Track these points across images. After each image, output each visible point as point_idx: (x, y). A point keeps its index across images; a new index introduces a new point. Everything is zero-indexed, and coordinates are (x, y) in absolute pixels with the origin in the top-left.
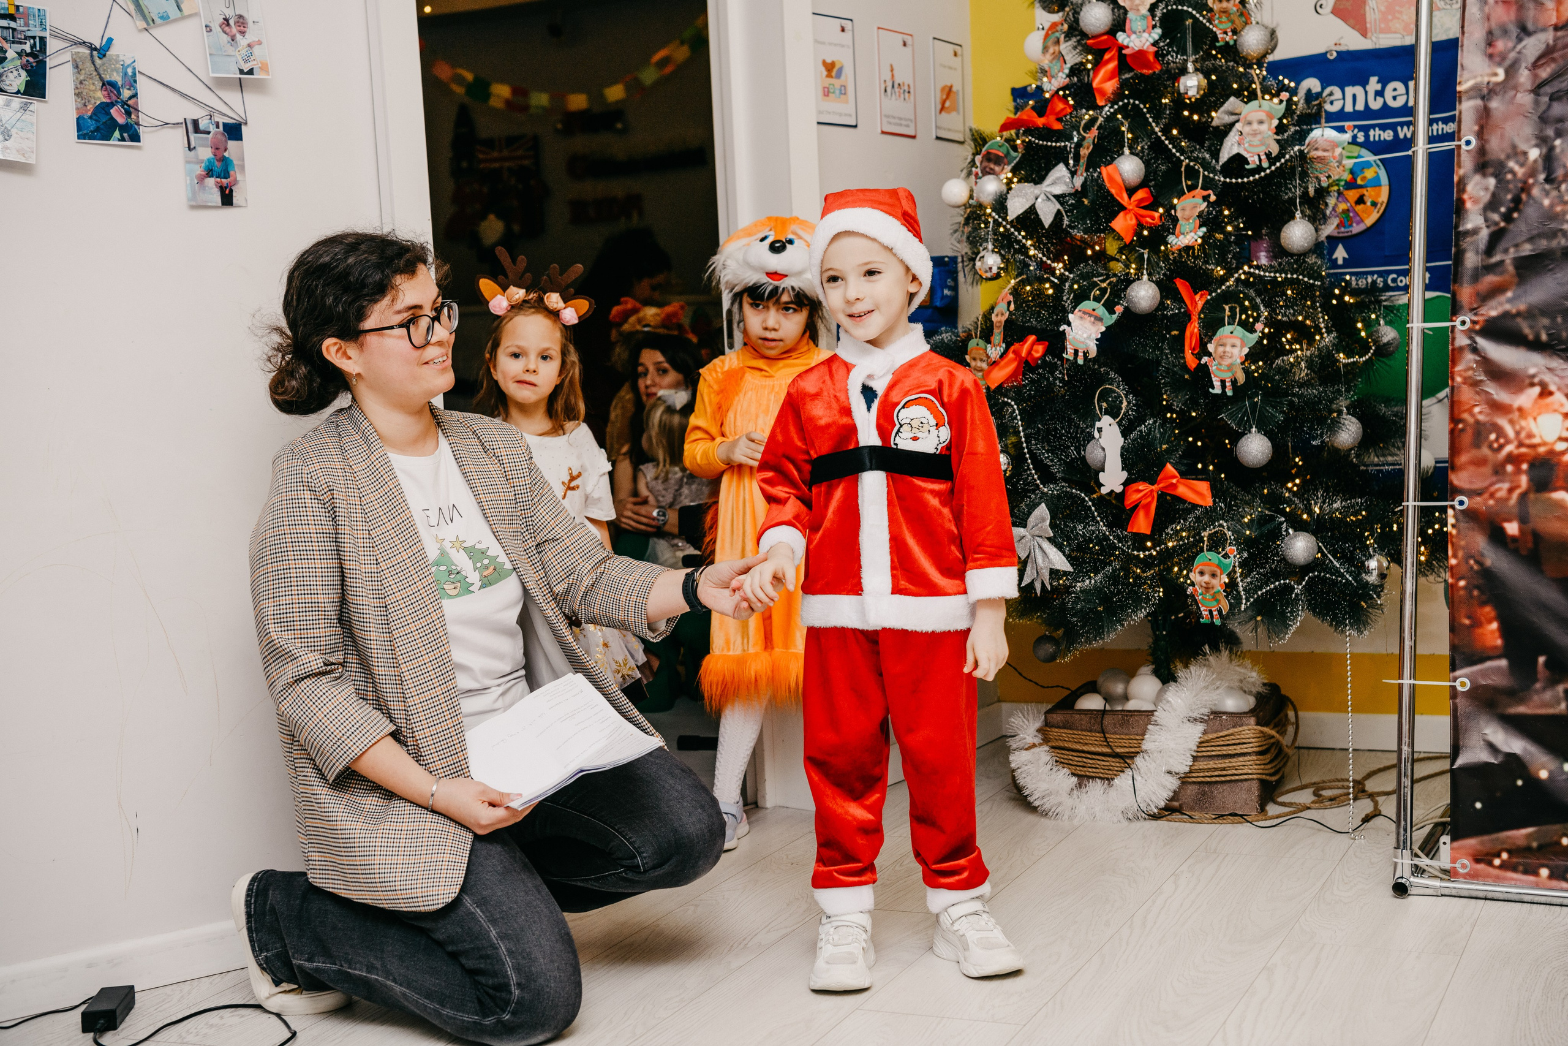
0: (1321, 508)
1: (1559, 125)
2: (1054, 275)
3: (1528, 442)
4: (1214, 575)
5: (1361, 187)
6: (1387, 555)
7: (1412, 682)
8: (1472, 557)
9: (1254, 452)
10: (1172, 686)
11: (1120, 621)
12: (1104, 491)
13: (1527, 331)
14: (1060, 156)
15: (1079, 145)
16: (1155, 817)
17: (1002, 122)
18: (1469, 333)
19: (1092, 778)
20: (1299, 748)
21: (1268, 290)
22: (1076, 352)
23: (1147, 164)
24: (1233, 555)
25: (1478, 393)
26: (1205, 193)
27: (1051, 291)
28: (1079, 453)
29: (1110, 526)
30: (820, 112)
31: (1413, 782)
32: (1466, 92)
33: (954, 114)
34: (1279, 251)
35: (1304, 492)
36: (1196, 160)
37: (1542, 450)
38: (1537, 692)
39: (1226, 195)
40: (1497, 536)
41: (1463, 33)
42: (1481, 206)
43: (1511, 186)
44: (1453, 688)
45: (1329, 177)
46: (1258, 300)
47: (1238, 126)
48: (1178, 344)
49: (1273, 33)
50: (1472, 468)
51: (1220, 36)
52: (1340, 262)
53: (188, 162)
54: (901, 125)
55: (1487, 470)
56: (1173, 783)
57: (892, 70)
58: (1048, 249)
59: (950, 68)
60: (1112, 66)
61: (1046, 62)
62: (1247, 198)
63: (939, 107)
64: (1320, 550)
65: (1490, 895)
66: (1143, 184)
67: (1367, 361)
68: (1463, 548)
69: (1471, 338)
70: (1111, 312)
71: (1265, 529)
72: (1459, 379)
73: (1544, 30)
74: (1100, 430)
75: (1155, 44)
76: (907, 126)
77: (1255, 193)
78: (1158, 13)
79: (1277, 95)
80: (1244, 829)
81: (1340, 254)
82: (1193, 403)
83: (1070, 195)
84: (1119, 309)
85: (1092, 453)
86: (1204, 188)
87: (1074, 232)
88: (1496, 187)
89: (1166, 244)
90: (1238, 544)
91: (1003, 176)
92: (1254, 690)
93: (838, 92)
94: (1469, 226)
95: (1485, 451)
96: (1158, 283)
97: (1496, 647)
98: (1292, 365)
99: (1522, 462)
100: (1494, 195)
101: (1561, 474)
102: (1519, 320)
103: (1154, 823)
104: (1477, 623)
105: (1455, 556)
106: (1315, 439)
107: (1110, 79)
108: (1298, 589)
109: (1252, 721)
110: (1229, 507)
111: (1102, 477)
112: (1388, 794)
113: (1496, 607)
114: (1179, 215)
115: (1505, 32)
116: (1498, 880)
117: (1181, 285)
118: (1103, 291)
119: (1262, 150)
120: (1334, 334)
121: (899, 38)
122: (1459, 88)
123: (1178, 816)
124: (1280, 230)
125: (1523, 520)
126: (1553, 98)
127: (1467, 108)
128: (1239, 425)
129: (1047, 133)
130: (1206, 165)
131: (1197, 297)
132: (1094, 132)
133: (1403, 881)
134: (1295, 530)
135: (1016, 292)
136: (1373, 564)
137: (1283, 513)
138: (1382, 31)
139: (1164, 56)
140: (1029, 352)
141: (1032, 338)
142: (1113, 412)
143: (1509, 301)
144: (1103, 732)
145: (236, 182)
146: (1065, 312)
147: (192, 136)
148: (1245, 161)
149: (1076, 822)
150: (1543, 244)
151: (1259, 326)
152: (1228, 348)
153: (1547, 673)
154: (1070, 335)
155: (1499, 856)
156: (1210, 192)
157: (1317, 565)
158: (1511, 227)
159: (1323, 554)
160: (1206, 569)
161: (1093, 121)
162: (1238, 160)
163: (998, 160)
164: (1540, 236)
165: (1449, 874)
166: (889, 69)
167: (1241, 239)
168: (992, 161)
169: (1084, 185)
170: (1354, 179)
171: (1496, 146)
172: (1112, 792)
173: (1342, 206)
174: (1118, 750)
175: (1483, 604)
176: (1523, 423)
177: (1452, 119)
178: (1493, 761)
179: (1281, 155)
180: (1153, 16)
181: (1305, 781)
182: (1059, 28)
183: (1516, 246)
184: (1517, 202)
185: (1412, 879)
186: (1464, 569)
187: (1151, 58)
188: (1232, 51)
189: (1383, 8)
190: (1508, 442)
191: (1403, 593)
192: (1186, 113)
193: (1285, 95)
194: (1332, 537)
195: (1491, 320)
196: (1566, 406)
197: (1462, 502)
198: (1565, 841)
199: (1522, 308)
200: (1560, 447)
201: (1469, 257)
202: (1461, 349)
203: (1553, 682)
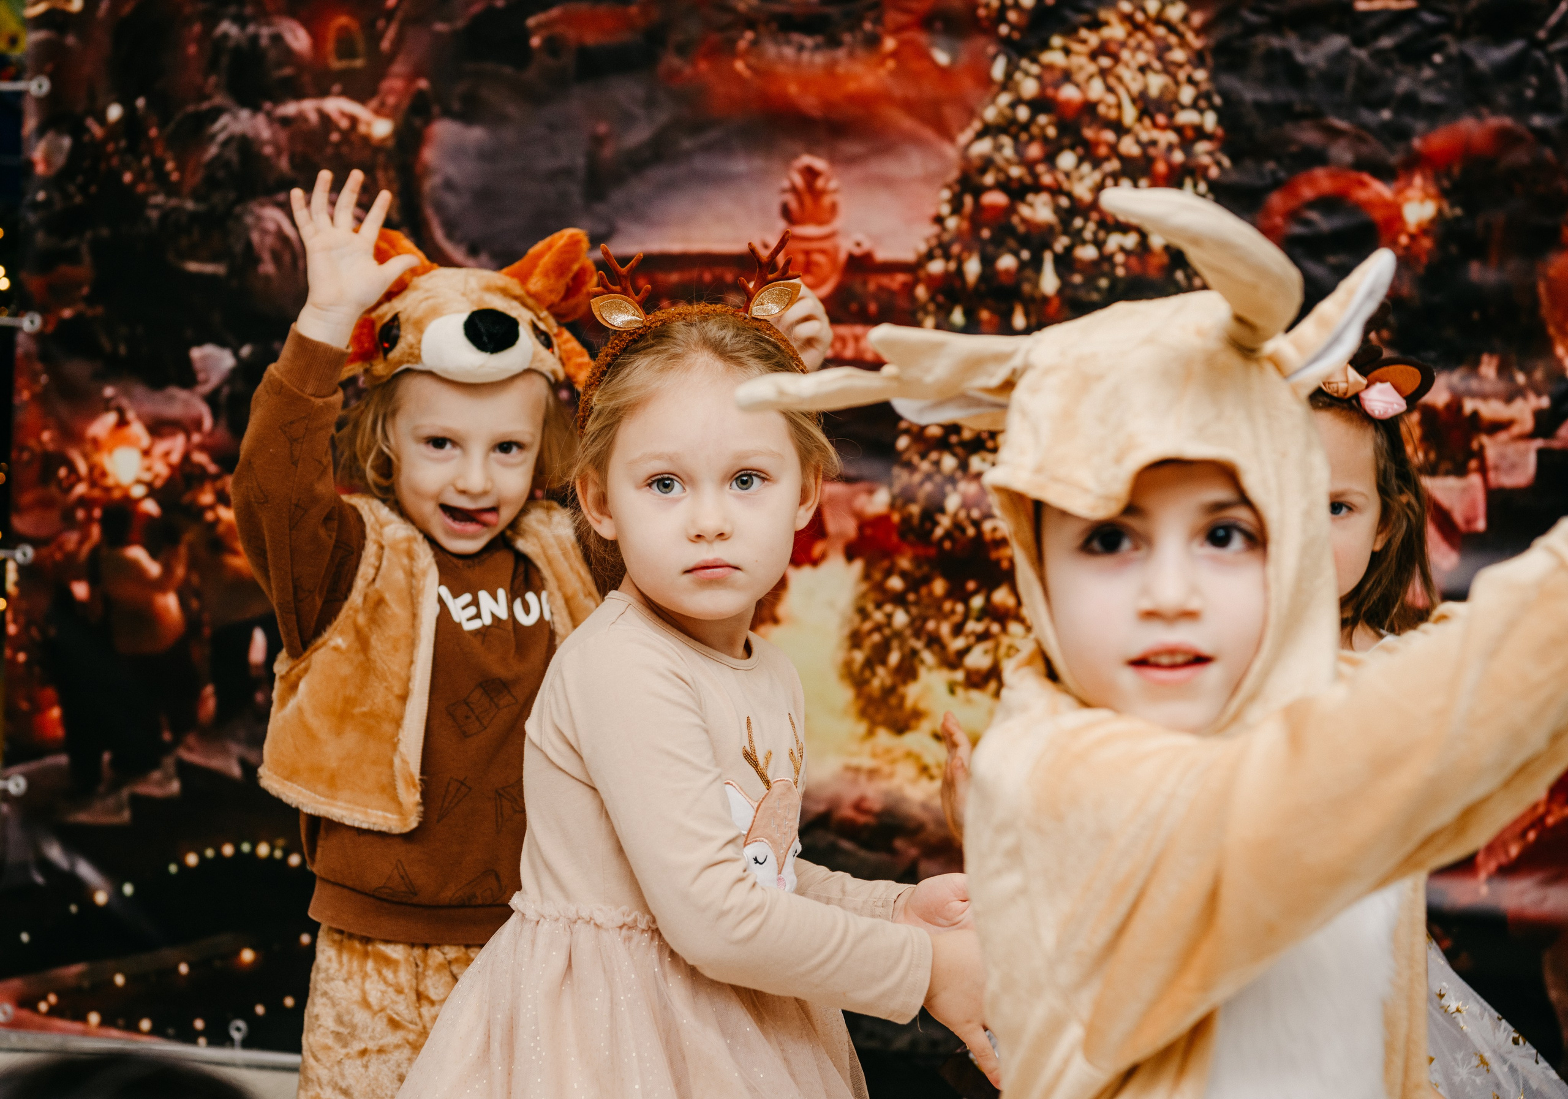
1: (143, 80)
3: (102, 482)
13: (104, 341)
18: (38, 336)
25: (45, 415)
32: (36, 18)
37: (117, 494)
40: (62, 600)
42: (52, 172)
43: (89, 150)
44: (6, 789)
50: (36, 511)
55: (54, 514)
68: (22, 612)
69: (42, 342)
72: (25, 394)
88: (72, 149)
94: (40, 196)
99: (94, 507)
100: (69, 159)
101: (138, 527)
102: (96, 329)
104: (40, 709)
105: (15, 621)
113: (58, 688)
116: (42, 1028)
122: (26, 12)
125: (94, 581)
127: (38, 41)
143: (84, 300)
153: (112, 773)
155: (46, 998)
171: (73, 93)
176: (97, 457)
190: (79, 479)
195: (64, 323)
196: (145, 440)
197: (25, 554)
198: (119, 980)
199: (99, 310)
200: (138, 491)
201: (40, 237)
202: (28, 356)
203: (115, 787)
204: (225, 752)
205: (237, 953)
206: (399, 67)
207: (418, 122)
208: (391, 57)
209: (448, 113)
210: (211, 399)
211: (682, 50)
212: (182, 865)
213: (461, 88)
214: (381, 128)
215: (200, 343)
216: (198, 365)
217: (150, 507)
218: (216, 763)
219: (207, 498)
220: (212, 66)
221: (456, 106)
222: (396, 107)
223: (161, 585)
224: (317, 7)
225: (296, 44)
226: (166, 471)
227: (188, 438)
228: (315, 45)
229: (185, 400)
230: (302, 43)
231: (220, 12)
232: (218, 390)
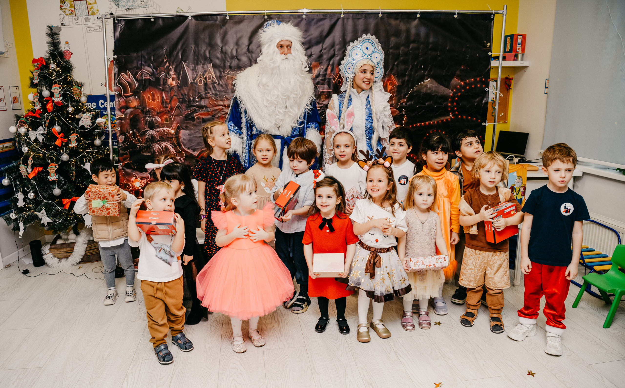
1: (135, 127)
2: (42, 152)
3: (134, 187)
10: (78, 236)
13: (132, 166)
15: (45, 122)
18: (122, 166)
19: (62, 258)
23: (62, 127)
25: (125, 178)
27: (42, 156)
32: (118, 119)
37: (137, 189)
42: (122, 141)
43: (127, 138)
47: (82, 119)
51: (76, 98)
54: (2, 108)
56: (81, 257)
59: (15, 92)
60: (51, 104)
63: (13, 102)
66: (62, 132)
72: (121, 175)
73: (131, 108)
75: (61, 100)
78: (61, 94)
83: (44, 134)
86: (76, 133)
87: (46, 143)
91: (26, 127)
94: (120, 145)
99: (133, 191)
100: (124, 139)
101: (140, 193)
107: (51, 107)
114: (71, 139)
115: (124, 108)
119: (88, 124)
124: (94, 142)
126: (134, 121)
127: (118, 122)
130: (76, 128)
132: (48, 120)
139: (64, 103)
143: (129, 160)
146: (46, 161)
148: (85, 127)
150: (134, 149)
156: (78, 134)
158: (128, 146)
162: (83, 126)
163: (25, 123)
171: (124, 130)
176: (133, 183)
182: (37, 94)
183: (129, 150)
184: (128, 141)
187: (61, 103)
190: (131, 187)
192: (70, 115)
195: (126, 164)
196: (140, 181)
199: (131, 161)
200: (140, 188)
201: (121, 151)
202: (121, 169)
206: (175, 122)
207: (178, 130)
208: (174, 121)
209: (183, 129)
210: (150, 174)
211: (217, 118)
213: (184, 125)
214: (173, 132)
217: (142, 190)
220: (146, 124)
221: (184, 128)
222: (175, 128)
224: (161, 114)
225: (158, 120)
226: (144, 185)
227: (147, 180)
228: (161, 120)
229: (146, 174)
230: (159, 120)
231: (146, 116)
232: (151, 172)
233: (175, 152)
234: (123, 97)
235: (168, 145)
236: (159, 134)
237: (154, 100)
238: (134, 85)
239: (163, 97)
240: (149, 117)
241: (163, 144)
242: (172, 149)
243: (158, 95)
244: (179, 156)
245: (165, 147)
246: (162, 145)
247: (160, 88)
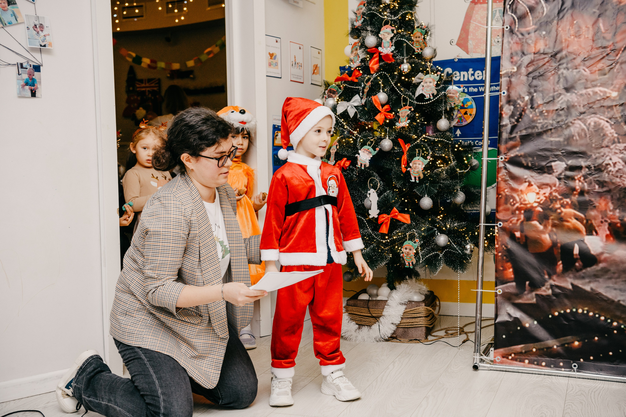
0: (450, 226)
1: (535, 88)
2: (354, 136)
3: (524, 203)
4: (410, 250)
5: (466, 108)
6: (474, 243)
7: (482, 290)
8: (504, 244)
9: (426, 204)
10: (394, 291)
11: (375, 266)
12: (371, 217)
13: (524, 162)
14: (357, 92)
15: (364, 88)
16: (387, 340)
17: (336, 78)
18: (504, 162)
19: (364, 325)
20: (440, 315)
21: (432, 144)
22: (361, 164)
23: (389, 96)
24: (418, 242)
25: (506, 184)
26: (410, 107)
27: (352, 142)
28: (362, 203)
29: (372, 230)
30: (267, 72)
31: (481, 328)
32: (503, 75)
33: (318, 75)
34: (436, 130)
35: (444, 220)
36: (407, 95)
37: (529, 206)
38: (525, 295)
39: (418, 109)
40: (513, 237)
41: (502, 53)
42: (508, 116)
43: (519, 109)
44: (496, 293)
45: (454, 104)
46: (428, 148)
47: (422, 83)
48: (399, 163)
49: (435, 50)
50: (504, 212)
51: (416, 50)
52: (458, 135)
53: (18, 79)
54: (298, 78)
55: (509, 213)
56: (394, 328)
57: (295, 58)
58: (352, 126)
59: (317, 58)
60: (376, 59)
61: (352, 57)
62: (425, 110)
63: (312, 72)
64: (449, 241)
65: (507, 370)
66: (387, 103)
67: (467, 172)
68: (501, 241)
69: (504, 164)
70: (375, 150)
71: (429, 233)
72: (500, 179)
73: (530, 54)
74: (369, 194)
75: (392, 52)
76: (300, 79)
77: (428, 109)
78: (394, 41)
79: (436, 73)
80: (419, 345)
81: (458, 132)
82: (404, 185)
83: (360, 106)
84: (378, 149)
85: (366, 203)
86: (409, 106)
87: (361, 120)
88: (514, 109)
89: (395, 125)
90: (419, 238)
91: (336, 98)
92: (424, 293)
93: (274, 65)
94: (504, 123)
95: (509, 205)
96: (392, 140)
97: (511, 278)
98: (440, 172)
99: (521, 210)
100: (513, 112)
101: (535, 215)
102: (521, 158)
103: (386, 342)
104: (505, 269)
105: (497, 244)
106: (448, 200)
107: (376, 64)
108: (441, 255)
109: (423, 304)
110: (417, 224)
111: (370, 212)
112: (472, 332)
113: (512, 263)
114: (400, 115)
115: (517, 54)
116: (510, 364)
117: (400, 141)
118: (372, 142)
119: (431, 93)
120: (456, 161)
121: (298, 46)
122: (501, 73)
123: (395, 340)
124: (436, 122)
125: (522, 231)
126: (533, 78)
127: (504, 81)
128: (421, 194)
129: (352, 83)
130: (410, 98)
131: (406, 146)
132: (370, 83)
133: (477, 364)
134: (441, 233)
135: (339, 141)
136: (468, 247)
137: (436, 227)
138: (474, 52)
139: (395, 57)
140: (344, 164)
141: (345, 159)
142: (375, 187)
143: (518, 151)
144: (368, 308)
145: (37, 88)
146: (358, 150)
147: (20, 70)
148: (425, 96)
149: (357, 342)
150: (530, 131)
151: (429, 157)
152: (417, 165)
153: (529, 288)
154: (359, 158)
155: (511, 355)
156: (412, 107)
157: (448, 247)
158: (519, 124)
159: (451, 243)
160: (407, 247)
161: (369, 79)
162: (422, 96)
163: (334, 92)
164: (529, 128)
165: (493, 362)
166: (294, 57)
167: (423, 125)
168: (332, 93)
169: (365, 103)
170: (463, 105)
171: (514, 95)
172: (371, 331)
173: (459, 115)
174: (374, 315)
175: (507, 262)
176: (522, 196)
177: (498, 85)
178: (510, 320)
179: (437, 95)
180: (392, 42)
181: (442, 328)
182: (357, 44)
183: (520, 131)
184: (521, 115)
185: (480, 364)
186: (500, 249)
187: (391, 57)
188: (420, 56)
189: (474, 44)
190: (517, 202)
191: (479, 257)
192: (403, 78)
193: (439, 73)
194: (454, 236)
195: (511, 158)
196: (538, 190)
197: (500, 224)
198: (534, 350)
199: (522, 154)
200: (536, 205)
201: (504, 134)
202: (501, 168)
203: (531, 291)
204: (567, 281)
205: (573, 342)
206: (620, 76)
208: (619, 72)
210: (558, 177)
212: (553, 316)
215: (555, 161)
216: (554, 168)
217: (539, 209)
218: (563, 284)
219: (558, 206)
220: (559, 82)
222: (619, 88)
223: (543, 232)
224: (592, 62)
225: (585, 73)
226: (544, 199)
227: (551, 189)
228: (591, 73)
229: (550, 178)
230: (587, 73)
231: (560, 67)
232: (561, 174)
233: (616, 135)
234: (516, 34)
235: (602, 121)
236: (583, 100)
237: (578, 35)
238: (541, 11)
239: (599, 28)
240: (564, 69)
241: (592, 119)
242: (610, 128)
243: (590, 26)
244: (623, 143)
245: (595, 126)
246: (588, 122)
247: (595, 12)
